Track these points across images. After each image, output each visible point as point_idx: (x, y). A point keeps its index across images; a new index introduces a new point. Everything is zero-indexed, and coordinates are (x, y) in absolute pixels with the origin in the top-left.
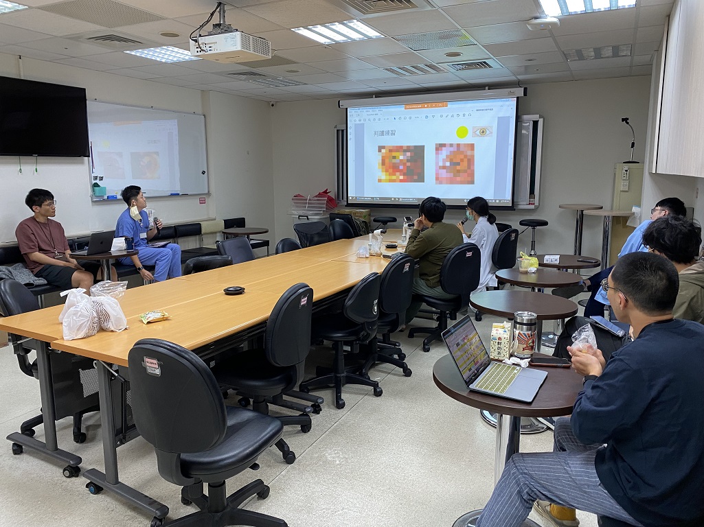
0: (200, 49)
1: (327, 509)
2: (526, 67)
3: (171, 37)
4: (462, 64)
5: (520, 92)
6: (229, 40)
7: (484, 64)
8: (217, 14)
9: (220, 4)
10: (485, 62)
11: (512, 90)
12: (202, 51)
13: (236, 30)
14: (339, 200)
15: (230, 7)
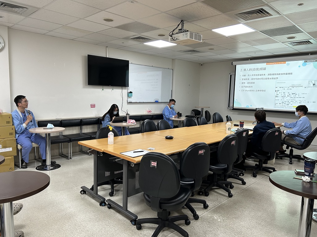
4: (296, 43)
6: (185, 35)
9: (182, 21)
12: (173, 40)
13: (188, 31)
14: (229, 107)
15: (186, 22)
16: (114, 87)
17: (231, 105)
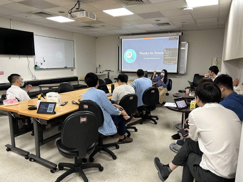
0: (71, 17)
1: (112, 168)
2: (183, 25)
3: (62, 13)
4: (161, 24)
5: (180, 34)
6: (81, 13)
7: (168, 24)
8: (77, 5)
9: (78, 1)
10: (168, 23)
11: (178, 33)
12: (72, 17)
13: (84, 10)
15: (82, 3)
16: (21, 56)
17: (120, 69)
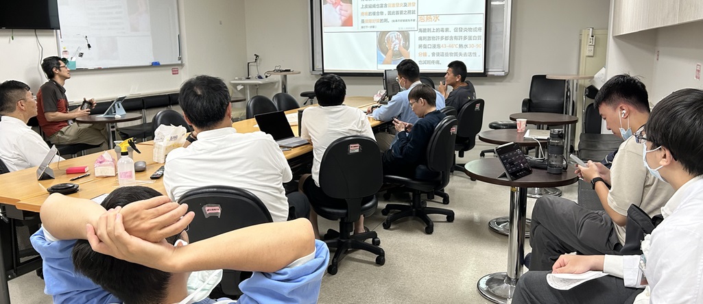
14: (313, 70)
16: (16, 32)
17: (318, 65)
